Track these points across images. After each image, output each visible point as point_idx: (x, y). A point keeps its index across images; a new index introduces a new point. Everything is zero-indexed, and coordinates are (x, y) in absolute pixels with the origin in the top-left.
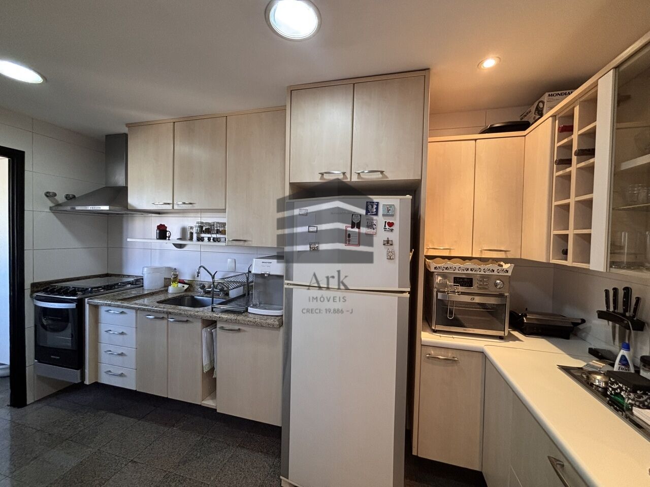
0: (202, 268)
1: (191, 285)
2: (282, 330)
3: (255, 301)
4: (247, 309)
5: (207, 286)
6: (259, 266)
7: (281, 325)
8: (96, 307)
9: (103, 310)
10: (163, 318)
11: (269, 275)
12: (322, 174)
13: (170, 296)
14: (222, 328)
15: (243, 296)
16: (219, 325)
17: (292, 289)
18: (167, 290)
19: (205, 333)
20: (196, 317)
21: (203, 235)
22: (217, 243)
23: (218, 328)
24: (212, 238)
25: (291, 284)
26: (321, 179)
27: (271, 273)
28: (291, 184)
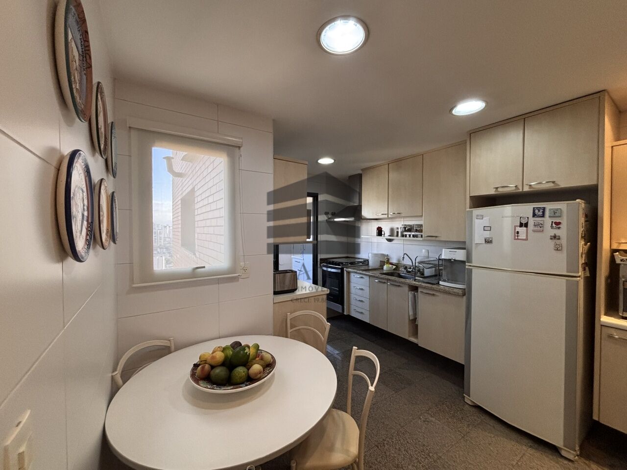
0: (405, 255)
1: (397, 266)
2: (465, 298)
3: (444, 277)
4: (439, 283)
5: (408, 267)
6: (446, 254)
7: (464, 294)
8: (349, 273)
9: (352, 275)
10: (384, 283)
11: (455, 260)
12: (497, 188)
13: (384, 272)
14: (422, 292)
15: (435, 276)
16: (420, 290)
17: (472, 269)
18: (383, 268)
19: (411, 294)
20: (405, 283)
21: (405, 233)
22: (415, 239)
23: (419, 292)
24: (412, 235)
25: (471, 266)
26: (495, 192)
27: (456, 259)
28: (471, 197)
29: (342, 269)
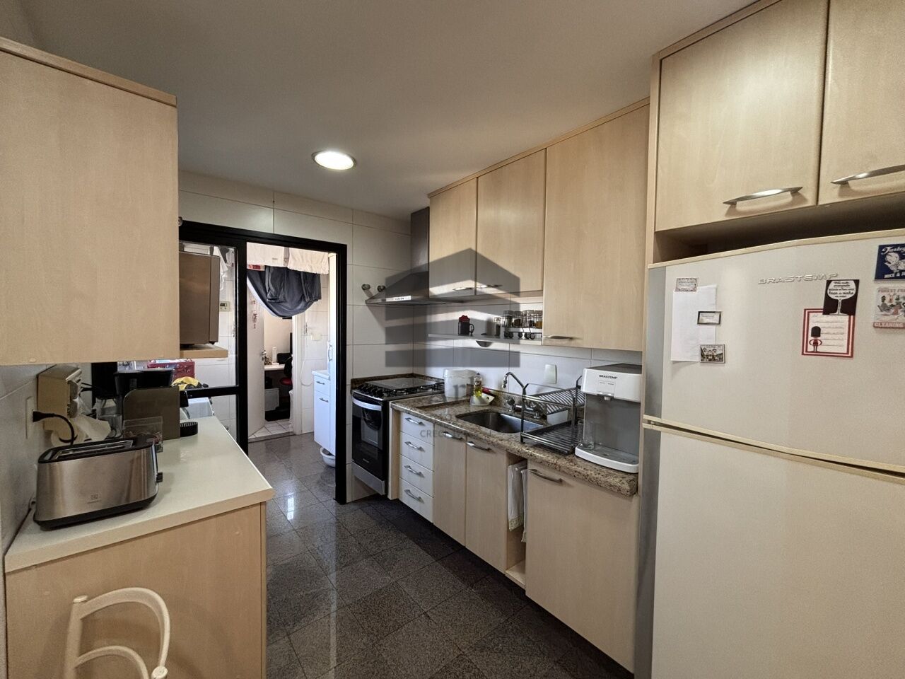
0: (510, 376)
1: (496, 396)
3: (587, 438)
4: (573, 451)
5: (516, 402)
6: (594, 383)
7: (634, 491)
8: (398, 413)
9: (405, 416)
10: (461, 439)
11: (612, 398)
12: (733, 203)
13: (472, 410)
14: (534, 471)
15: (568, 424)
16: (531, 466)
18: (469, 401)
19: (511, 472)
20: (500, 447)
21: (512, 330)
22: (530, 342)
23: (528, 471)
24: (524, 334)
25: (655, 424)
27: (616, 396)
28: (658, 234)
29: (385, 406)
